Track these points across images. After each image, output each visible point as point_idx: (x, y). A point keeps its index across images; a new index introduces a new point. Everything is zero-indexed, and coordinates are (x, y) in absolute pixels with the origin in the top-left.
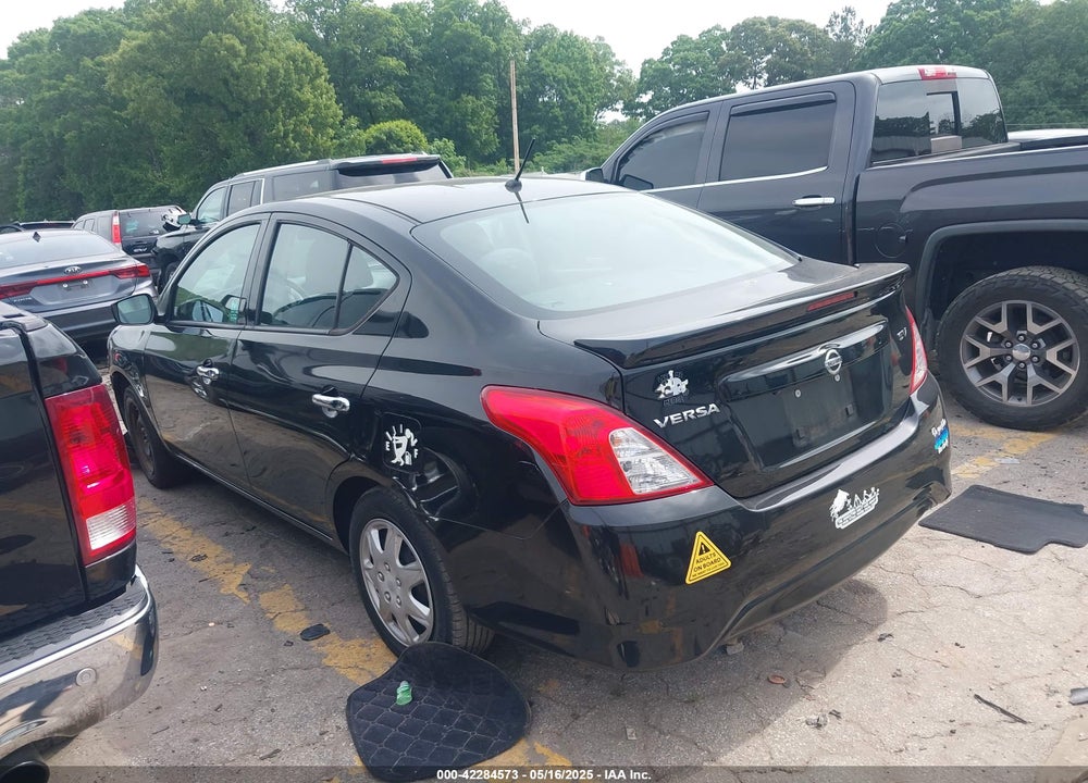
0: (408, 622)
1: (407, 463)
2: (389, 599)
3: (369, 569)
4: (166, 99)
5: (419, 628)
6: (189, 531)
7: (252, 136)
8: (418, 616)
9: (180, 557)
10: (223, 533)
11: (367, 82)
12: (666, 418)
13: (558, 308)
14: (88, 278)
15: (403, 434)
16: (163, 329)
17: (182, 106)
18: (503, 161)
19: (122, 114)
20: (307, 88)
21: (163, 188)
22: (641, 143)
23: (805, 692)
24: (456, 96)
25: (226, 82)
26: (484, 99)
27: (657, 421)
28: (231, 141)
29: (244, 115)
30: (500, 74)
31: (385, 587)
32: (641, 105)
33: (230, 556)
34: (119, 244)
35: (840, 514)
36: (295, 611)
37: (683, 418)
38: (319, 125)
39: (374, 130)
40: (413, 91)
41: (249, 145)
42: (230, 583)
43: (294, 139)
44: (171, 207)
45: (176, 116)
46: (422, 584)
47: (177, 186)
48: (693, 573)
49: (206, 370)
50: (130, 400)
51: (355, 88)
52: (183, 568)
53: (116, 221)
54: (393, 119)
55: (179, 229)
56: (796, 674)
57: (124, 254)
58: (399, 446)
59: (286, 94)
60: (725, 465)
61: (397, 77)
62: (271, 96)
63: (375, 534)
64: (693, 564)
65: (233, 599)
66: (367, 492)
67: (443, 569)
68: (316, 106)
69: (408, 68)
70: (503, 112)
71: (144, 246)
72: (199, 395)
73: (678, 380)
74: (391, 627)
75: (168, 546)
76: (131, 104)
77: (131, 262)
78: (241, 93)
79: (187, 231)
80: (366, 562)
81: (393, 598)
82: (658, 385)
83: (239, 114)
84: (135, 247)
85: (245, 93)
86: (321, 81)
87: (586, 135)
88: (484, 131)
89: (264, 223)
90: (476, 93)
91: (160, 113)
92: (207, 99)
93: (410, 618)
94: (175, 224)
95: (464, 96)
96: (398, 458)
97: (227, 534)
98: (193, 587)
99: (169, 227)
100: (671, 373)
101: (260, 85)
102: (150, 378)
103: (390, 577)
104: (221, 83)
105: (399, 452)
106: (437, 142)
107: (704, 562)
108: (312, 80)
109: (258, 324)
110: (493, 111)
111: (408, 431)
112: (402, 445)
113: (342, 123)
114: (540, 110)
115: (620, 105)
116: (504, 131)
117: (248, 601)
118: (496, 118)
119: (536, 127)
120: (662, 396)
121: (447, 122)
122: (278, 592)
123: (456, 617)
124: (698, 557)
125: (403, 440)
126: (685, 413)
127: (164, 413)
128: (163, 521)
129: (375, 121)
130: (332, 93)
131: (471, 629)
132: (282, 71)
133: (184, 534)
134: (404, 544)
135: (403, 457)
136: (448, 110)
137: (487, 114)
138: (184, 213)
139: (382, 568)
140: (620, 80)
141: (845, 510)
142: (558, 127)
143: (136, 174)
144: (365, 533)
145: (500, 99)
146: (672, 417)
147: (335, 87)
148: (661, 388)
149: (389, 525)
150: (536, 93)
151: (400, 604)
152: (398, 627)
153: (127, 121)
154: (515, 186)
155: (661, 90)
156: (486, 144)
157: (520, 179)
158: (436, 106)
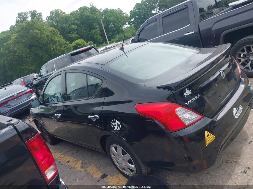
0: (129, 170)
1: (119, 129)
2: (122, 165)
3: (114, 158)
4: (25, 48)
5: (132, 171)
6: (63, 155)
7: (47, 52)
8: (131, 168)
9: (63, 163)
10: (71, 154)
11: (69, 32)
12: (188, 102)
13: (147, 78)
14: (20, 96)
15: (116, 122)
16: (43, 106)
17: (29, 49)
18: (105, 43)
19: (16, 54)
20: (56, 37)
21: (30, 69)
22: (142, 30)
23: (237, 163)
24: (90, 30)
25: (37, 41)
26: (96, 29)
27: (186, 103)
28: (42, 54)
29: (43, 47)
30: (98, 23)
31: (120, 162)
32: (132, 22)
33: (75, 159)
34: (24, 85)
35: (236, 114)
36: (97, 171)
37: (193, 101)
38: (61, 45)
39: (74, 43)
40: (80, 32)
41: (46, 54)
42: (78, 167)
43: (56, 50)
44: (34, 73)
45: (28, 52)
46: (130, 159)
47: (33, 68)
48: (207, 143)
49: (57, 115)
50: (39, 125)
51: (67, 35)
52: (65, 166)
53: (22, 80)
54: (77, 40)
55: (37, 78)
56: (232, 159)
57: (27, 88)
58: (115, 125)
59: (52, 40)
60: (200, 109)
61: (75, 30)
62: (48, 41)
63: (113, 148)
64: (206, 140)
65: (81, 172)
66: (108, 138)
67: (135, 155)
68: (59, 41)
69: (77, 27)
70: (102, 31)
71: (30, 84)
72: (55, 120)
73: (188, 90)
74: (124, 171)
75: (59, 160)
76: (18, 51)
77: (29, 90)
78: (41, 42)
79: (39, 78)
80: (113, 156)
81: (123, 164)
82: (184, 94)
83: (42, 47)
84: (28, 85)
85: (42, 42)
86: (58, 35)
87: (121, 32)
88: (98, 37)
89: (62, 74)
90: (94, 29)
91: (25, 52)
92: (34, 46)
93: (129, 168)
94: (36, 77)
95: (92, 30)
96: (116, 128)
97: (73, 154)
98: (69, 170)
99: (35, 79)
100: (186, 89)
101: (45, 39)
102: (43, 118)
103: (120, 159)
104: (36, 41)
105: (116, 127)
106: (89, 42)
107: (209, 139)
108: (56, 35)
109: (68, 100)
110: (99, 32)
111: (117, 121)
112: (116, 125)
113: (66, 44)
114: (110, 29)
115: (127, 23)
116: (103, 36)
117: (84, 171)
118: (100, 33)
119: (110, 33)
120: (186, 96)
121: (89, 37)
122: (91, 167)
123: (142, 167)
124: (207, 138)
125: (116, 123)
126: (192, 99)
127: (48, 125)
128: (56, 154)
129: (73, 41)
130: (62, 37)
131: (147, 169)
132: (49, 35)
133: (62, 156)
134: (122, 150)
135: (117, 128)
136: (89, 34)
137: (98, 33)
138: (37, 74)
139: (118, 157)
140: (126, 17)
141: (236, 113)
142: (115, 32)
143: (23, 67)
144: (111, 149)
145: (100, 28)
146: (190, 101)
147: (62, 35)
148: (185, 94)
149: (117, 146)
150: (108, 25)
151: (125, 165)
152: (126, 171)
153: (18, 56)
154: (122, 49)
155: (136, 17)
156: (100, 40)
157: (123, 47)
158: (86, 34)
